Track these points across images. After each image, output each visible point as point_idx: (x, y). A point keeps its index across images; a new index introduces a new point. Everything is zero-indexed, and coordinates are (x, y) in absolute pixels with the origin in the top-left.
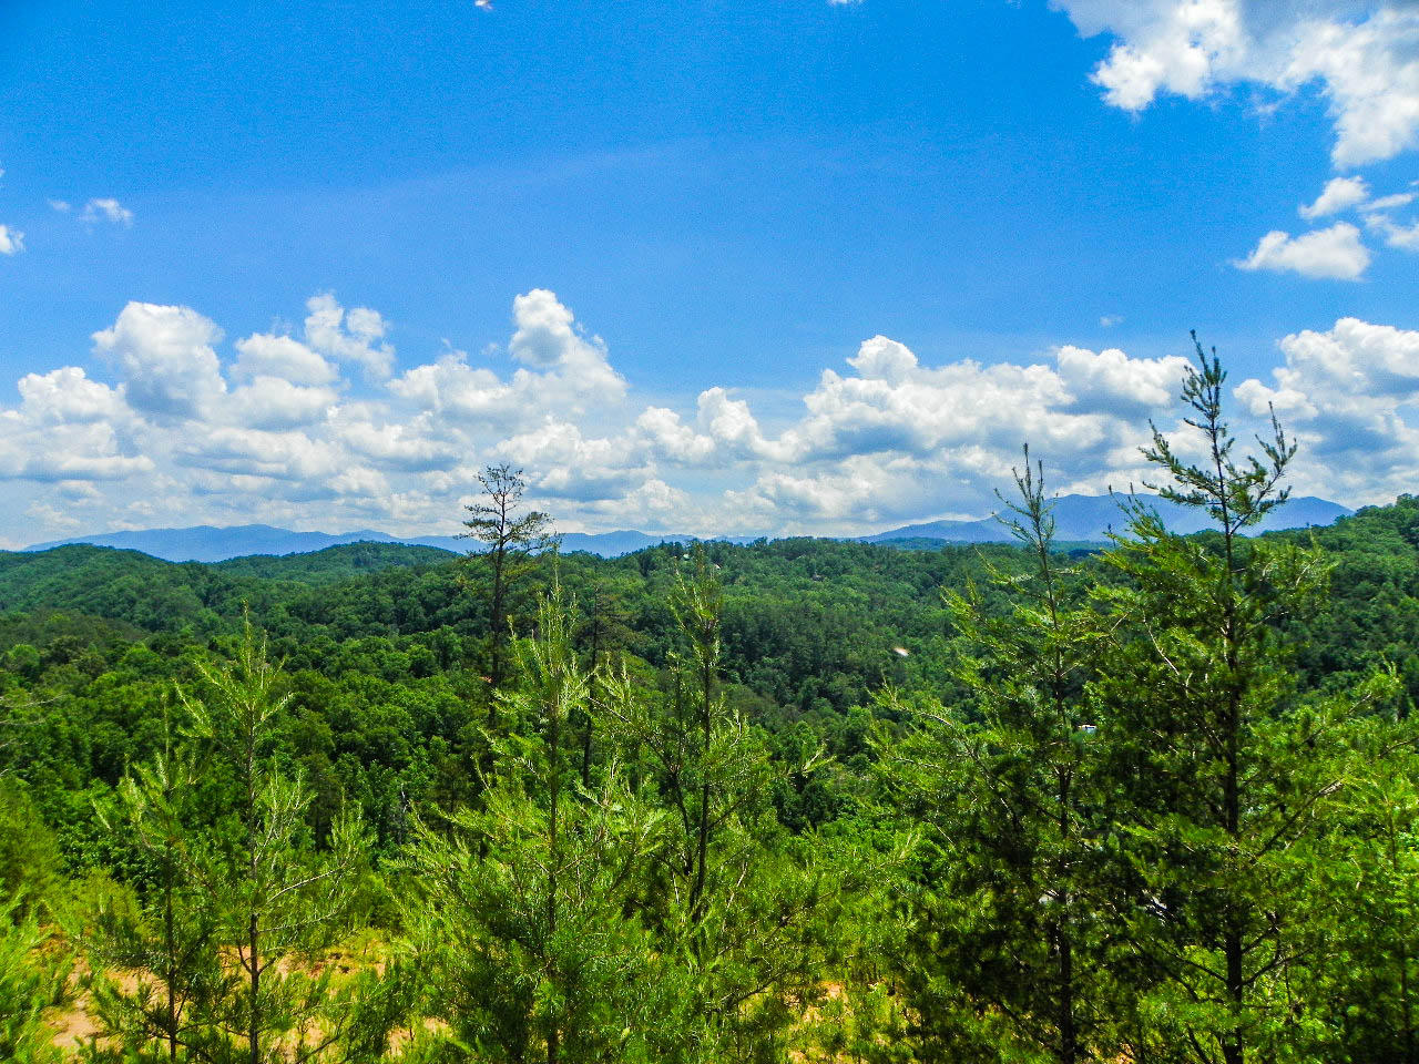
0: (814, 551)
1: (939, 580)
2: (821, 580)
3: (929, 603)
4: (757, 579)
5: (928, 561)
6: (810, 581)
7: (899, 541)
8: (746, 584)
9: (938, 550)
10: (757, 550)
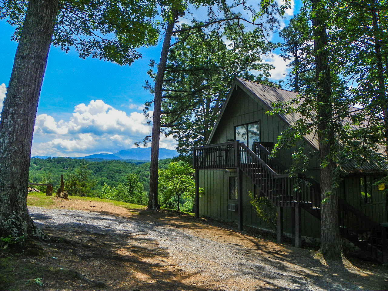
0: (65, 161)
1: (101, 170)
2: (67, 169)
3: (98, 176)
4: (47, 169)
5: (98, 165)
6: (64, 170)
7: (90, 159)
8: (44, 170)
9: (100, 162)
10: (48, 160)
